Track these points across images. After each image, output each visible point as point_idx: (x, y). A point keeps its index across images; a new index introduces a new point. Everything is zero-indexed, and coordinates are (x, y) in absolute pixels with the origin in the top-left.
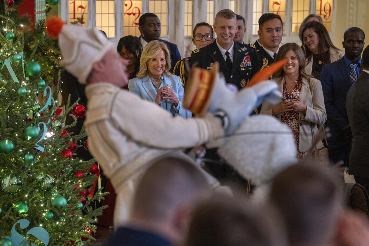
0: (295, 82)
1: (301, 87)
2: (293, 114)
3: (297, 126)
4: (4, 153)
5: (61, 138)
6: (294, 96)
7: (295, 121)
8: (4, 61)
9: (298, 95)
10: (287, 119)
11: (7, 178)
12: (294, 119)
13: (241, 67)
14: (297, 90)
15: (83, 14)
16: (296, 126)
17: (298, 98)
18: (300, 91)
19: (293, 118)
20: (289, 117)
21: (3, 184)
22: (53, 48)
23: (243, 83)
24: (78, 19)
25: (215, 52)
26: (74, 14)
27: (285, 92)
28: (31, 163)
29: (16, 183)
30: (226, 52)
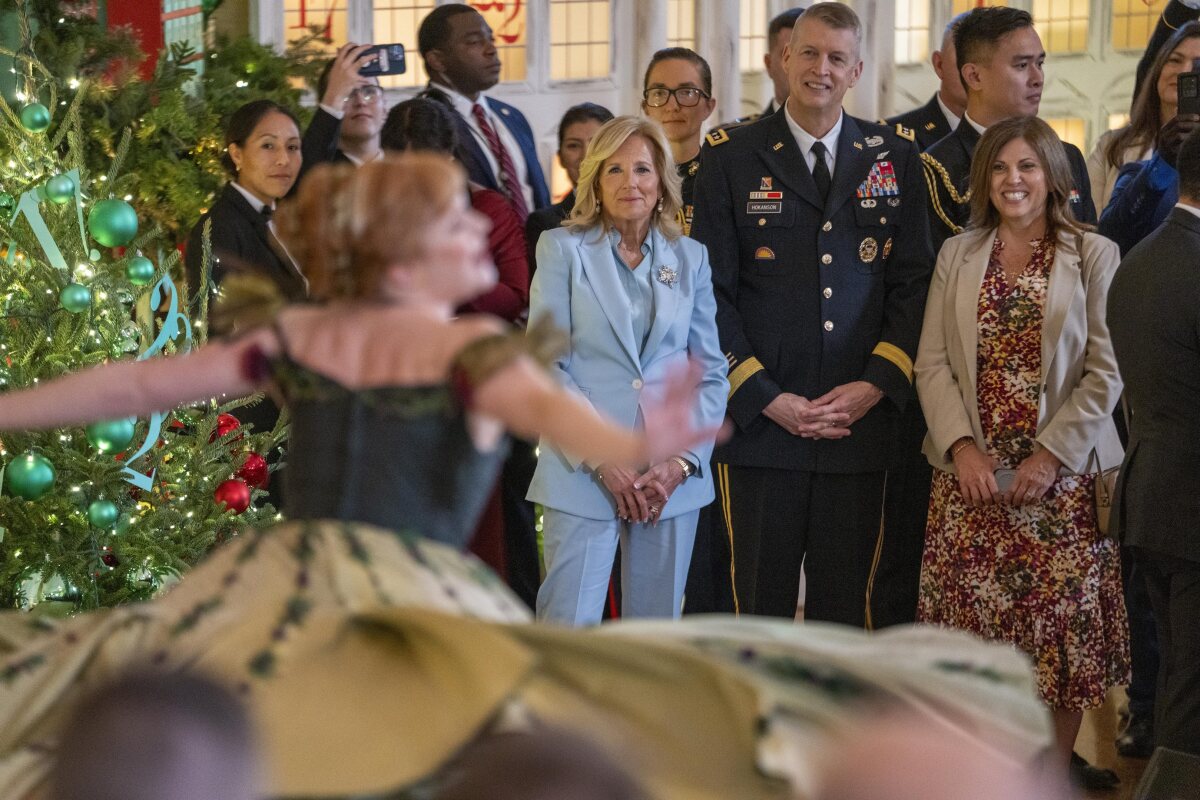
0: (1032, 244)
1: (1051, 261)
2: (1019, 352)
3: (1031, 391)
4: (21, 498)
5: (215, 443)
6: (1024, 291)
7: (1027, 375)
8: (17, 197)
9: (1037, 287)
10: (1001, 368)
11: (31, 579)
12: (1024, 368)
13: (862, 196)
14: (1038, 272)
15: (332, 10)
16: (1028, 389)
17: (1038, 298)
18: (1047, 276)
19: (1019, 366)
20: (1005, 359)
21: (19, 597)
22: (217, 134)
23: (869, 250)
24: (314, 28)
25: (779, 145)
26: (303, 11)
27: (996, 278)
28: (112, 528)
29: (62, 595)
30: (816, 143)
